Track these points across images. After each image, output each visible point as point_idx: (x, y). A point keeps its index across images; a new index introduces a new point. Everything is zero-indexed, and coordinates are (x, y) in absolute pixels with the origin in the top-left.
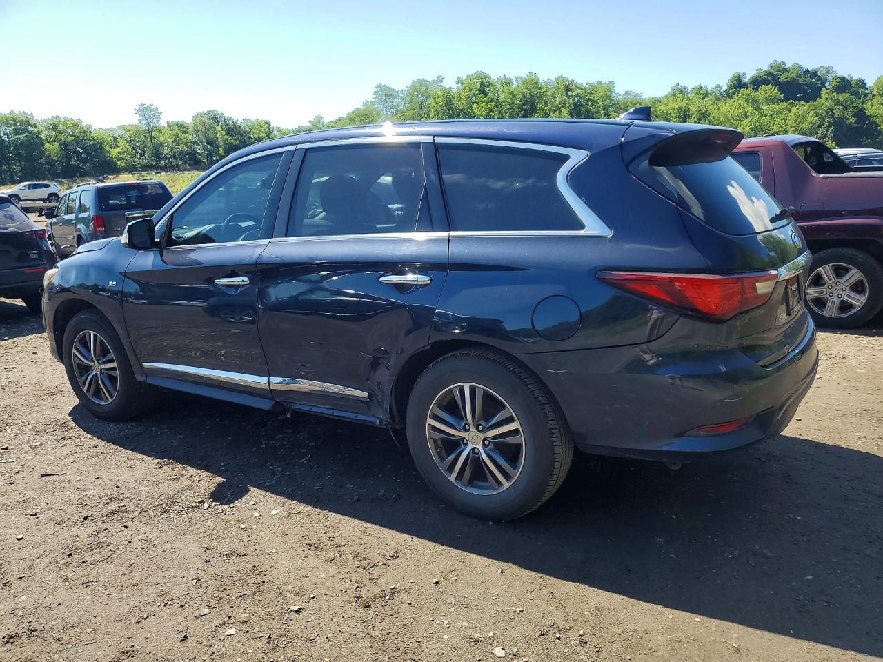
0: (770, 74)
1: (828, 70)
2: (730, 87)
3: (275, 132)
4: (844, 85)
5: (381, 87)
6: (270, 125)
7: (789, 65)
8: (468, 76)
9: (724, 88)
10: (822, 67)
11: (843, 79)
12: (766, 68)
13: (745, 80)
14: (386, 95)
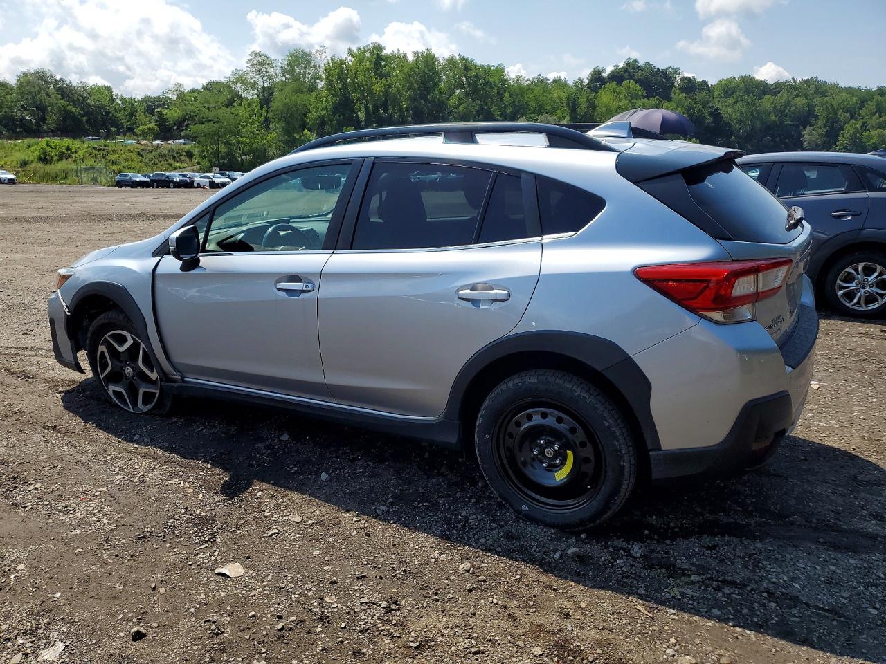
0: (625, 70)
1: (676, 71)
2: (591, 81)
3: (118, 101)
4: (690, 86)
5: (256, 54)
6: (112, 92)
7: (641, 63)
8: (359, 49)
9: (587, 81)
10: (670, 68)
11: (689, 80)
12: (621, 65)
13: (605, 75)
14: (262, 64)
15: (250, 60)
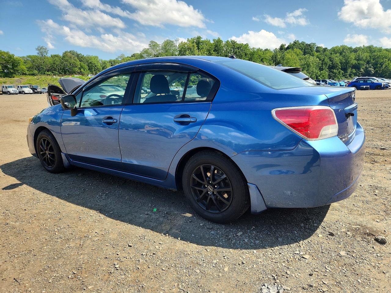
0: (294, 44)
1: (314, 44)
3: (100, 61)
5: (152, 42)
6: (98, 58)
7: (300, 42)
8: (192, 38)
9: (278, 49)
11: (320, 48)
13: (286, 47)
14: (154, 46)
15: (150, 44)
